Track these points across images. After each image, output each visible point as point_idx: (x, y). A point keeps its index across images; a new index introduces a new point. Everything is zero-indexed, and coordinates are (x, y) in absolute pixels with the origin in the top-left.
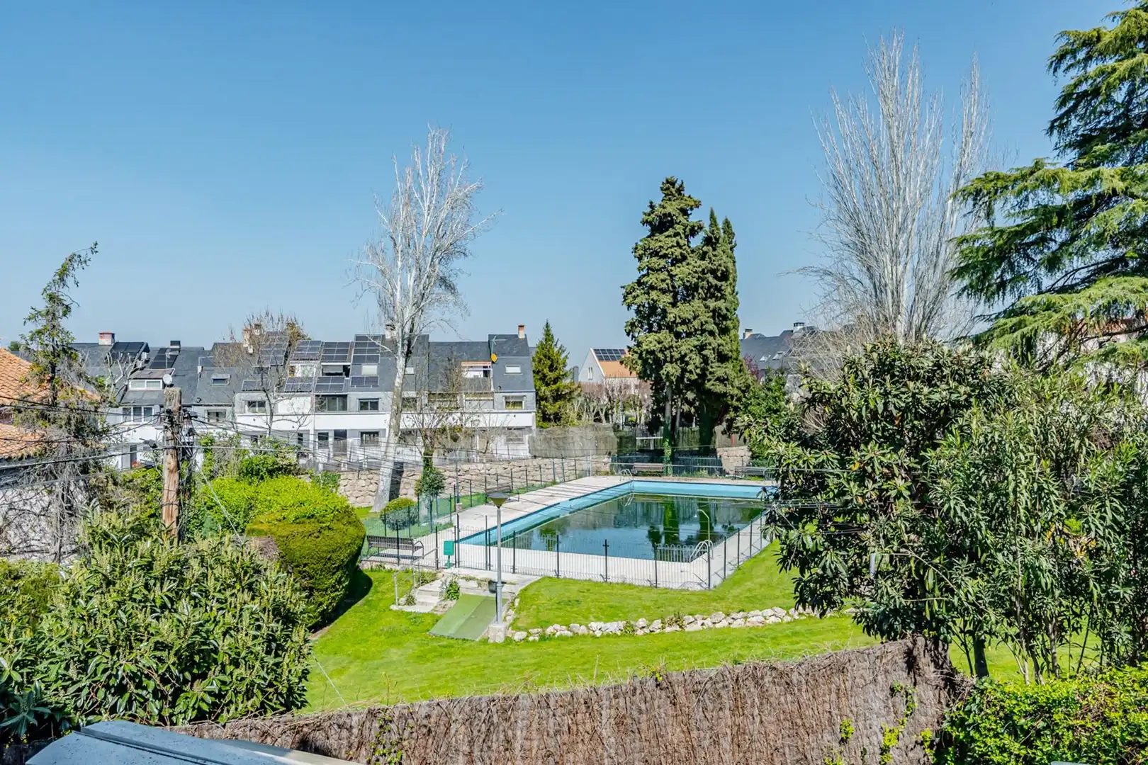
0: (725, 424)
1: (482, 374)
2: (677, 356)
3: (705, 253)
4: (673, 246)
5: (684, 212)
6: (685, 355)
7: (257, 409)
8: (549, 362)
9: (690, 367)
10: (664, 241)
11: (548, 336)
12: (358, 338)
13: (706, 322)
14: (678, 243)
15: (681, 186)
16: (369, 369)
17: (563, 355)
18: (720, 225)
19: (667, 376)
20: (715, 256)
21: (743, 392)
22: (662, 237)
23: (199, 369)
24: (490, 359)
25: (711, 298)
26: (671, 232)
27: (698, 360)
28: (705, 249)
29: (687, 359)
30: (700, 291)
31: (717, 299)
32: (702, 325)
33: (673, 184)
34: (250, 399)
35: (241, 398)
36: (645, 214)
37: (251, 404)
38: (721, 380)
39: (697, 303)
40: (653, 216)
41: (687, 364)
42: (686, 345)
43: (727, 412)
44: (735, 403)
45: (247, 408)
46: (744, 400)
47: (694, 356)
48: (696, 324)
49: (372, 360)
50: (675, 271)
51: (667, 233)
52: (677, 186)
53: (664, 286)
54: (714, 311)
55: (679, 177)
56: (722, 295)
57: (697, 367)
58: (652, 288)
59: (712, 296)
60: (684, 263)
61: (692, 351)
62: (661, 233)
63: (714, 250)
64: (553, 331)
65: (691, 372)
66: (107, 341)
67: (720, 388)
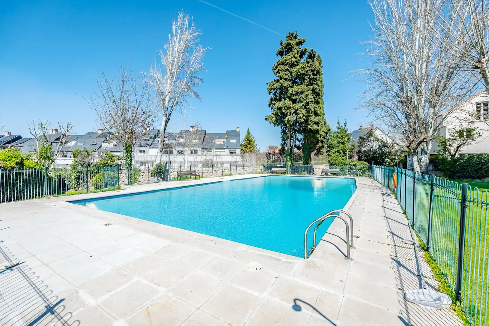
0: (316, 151)
1: (223, 143)
2: (293, 111)
4: (291, 58)
5: (298, 44)
6: (298, 110)
7: (143, 153)
8: (249, 141)
9: (301, 115)
11: (249, 133)
12: (181, 131)
13: (309, 95)
15: (296, 34)
16: (182, 141)
17: (254, 140)
19: (288, 121)
20: (313, 64)
21: (326, 133)
24: (225, 138)
26: (291, 54)
27: (304, 112)
29: (298, 111)
30: (305, 81)
32: (306, 96)
33: (292, 34)
34: (140, 150)
38: (316, 123)
39: (304, 86)
41: (298, 114)
43: (317, 143)
44: (322, 139)
49: (182, 138)
50: (293, 69)
51: (289, 55)
52: (294, 35)
53: (287, 77)
54: (312, 90)
55: (295, 32)
57: (304, 115)
58: (281, 78)
59: (312, 84)
60: (298, 67)
61: (301, 107)
62: (286, 55)
63: (313, 61)
64: (250, 132)
65: (300, 118)
67: (316, 127)
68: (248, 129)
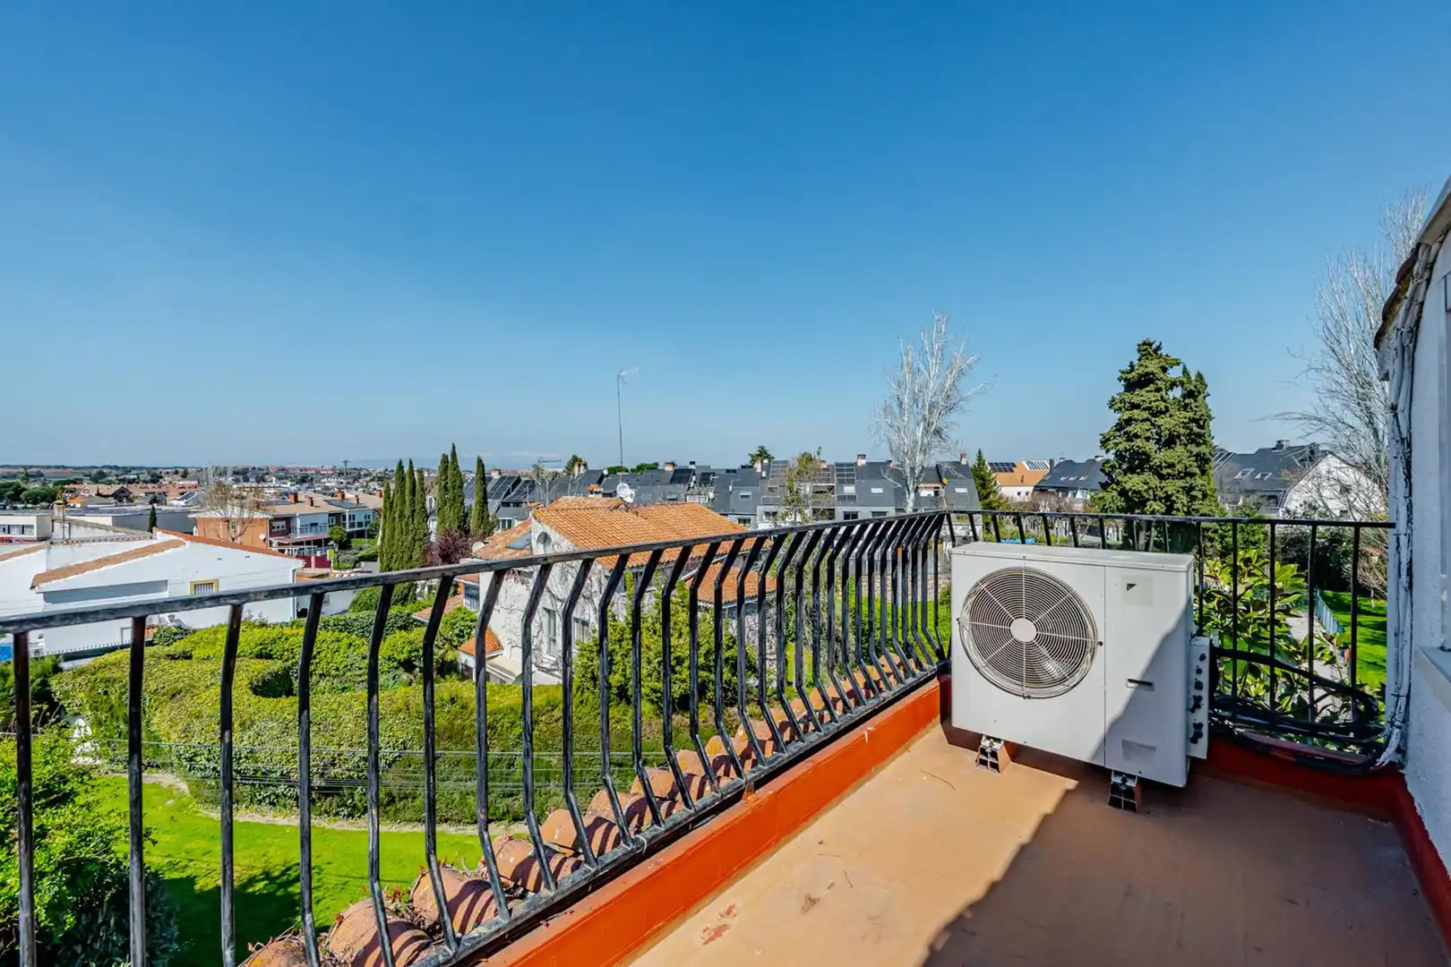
1: (932, 493)
2: (1162, 495)
3: (1186, 405)
4: (1157, 400)
5: (1164, 370)
6: (1171, 495)
9: (1177, 506)
10: (1144, 395)
12: (837, 465)
13: (1191, 466)
14: (1162, 397)
15: (1159, 347)
16: (849, 490)
18: (1193, 378)
20: (1196, 407)
22: (1143, 392)
23: (731, 488)
24: (941, 481)
25: (1191, 443)
26: (1152, 387)
27: (1185, 499)
28: (1187, 401)
29: (1174, 498)
30: (1183, 438)
31: (1198, 445)
32: (1186, 468)
33: (1150, 345)
34: (767, 510)
35: (760, 509)
36: (1123, 372)
37: (767, 514)
39: (1179, 449)
40: (1133, 374)
41: (1173, 502)
42: (1172, 486)
45: (764, 517)
46: (1220, 532)
47: (1181, 496)
48: (1179, 467)
49: (851, 482)
50: (1159, 421)
51: (1148, 389)
52: (1154, 346)
53: (1148, 434)
54: (1197, 455)
55: (1156, 339)
56: (1204, 441)
57: (1184, 505)
58: (1136, 436)
59: (1193, 441)
60: (1168, 415)
61: (1178, 492)
62: (1141, 388)
63: (1196, 401)
65: (1178, 510)
66: (669, 469)
68: (980, 452)
